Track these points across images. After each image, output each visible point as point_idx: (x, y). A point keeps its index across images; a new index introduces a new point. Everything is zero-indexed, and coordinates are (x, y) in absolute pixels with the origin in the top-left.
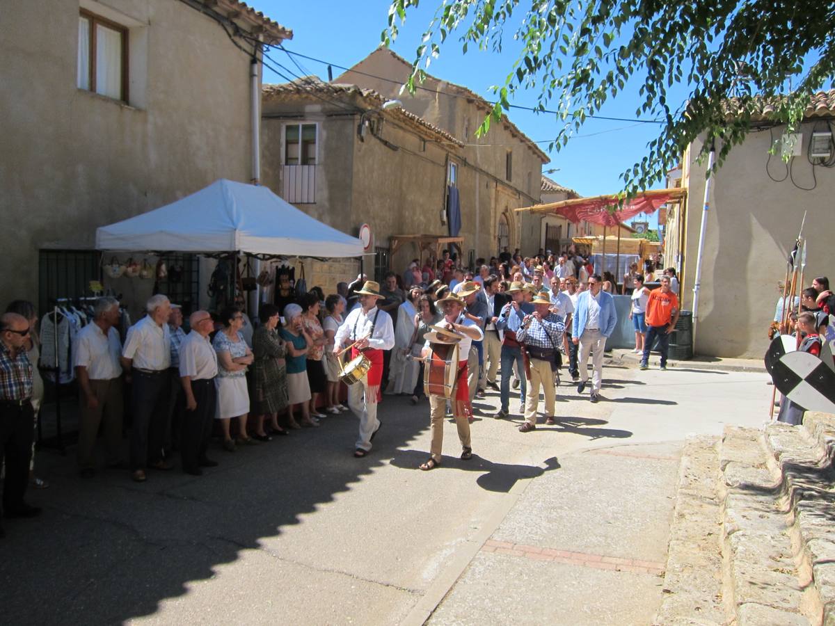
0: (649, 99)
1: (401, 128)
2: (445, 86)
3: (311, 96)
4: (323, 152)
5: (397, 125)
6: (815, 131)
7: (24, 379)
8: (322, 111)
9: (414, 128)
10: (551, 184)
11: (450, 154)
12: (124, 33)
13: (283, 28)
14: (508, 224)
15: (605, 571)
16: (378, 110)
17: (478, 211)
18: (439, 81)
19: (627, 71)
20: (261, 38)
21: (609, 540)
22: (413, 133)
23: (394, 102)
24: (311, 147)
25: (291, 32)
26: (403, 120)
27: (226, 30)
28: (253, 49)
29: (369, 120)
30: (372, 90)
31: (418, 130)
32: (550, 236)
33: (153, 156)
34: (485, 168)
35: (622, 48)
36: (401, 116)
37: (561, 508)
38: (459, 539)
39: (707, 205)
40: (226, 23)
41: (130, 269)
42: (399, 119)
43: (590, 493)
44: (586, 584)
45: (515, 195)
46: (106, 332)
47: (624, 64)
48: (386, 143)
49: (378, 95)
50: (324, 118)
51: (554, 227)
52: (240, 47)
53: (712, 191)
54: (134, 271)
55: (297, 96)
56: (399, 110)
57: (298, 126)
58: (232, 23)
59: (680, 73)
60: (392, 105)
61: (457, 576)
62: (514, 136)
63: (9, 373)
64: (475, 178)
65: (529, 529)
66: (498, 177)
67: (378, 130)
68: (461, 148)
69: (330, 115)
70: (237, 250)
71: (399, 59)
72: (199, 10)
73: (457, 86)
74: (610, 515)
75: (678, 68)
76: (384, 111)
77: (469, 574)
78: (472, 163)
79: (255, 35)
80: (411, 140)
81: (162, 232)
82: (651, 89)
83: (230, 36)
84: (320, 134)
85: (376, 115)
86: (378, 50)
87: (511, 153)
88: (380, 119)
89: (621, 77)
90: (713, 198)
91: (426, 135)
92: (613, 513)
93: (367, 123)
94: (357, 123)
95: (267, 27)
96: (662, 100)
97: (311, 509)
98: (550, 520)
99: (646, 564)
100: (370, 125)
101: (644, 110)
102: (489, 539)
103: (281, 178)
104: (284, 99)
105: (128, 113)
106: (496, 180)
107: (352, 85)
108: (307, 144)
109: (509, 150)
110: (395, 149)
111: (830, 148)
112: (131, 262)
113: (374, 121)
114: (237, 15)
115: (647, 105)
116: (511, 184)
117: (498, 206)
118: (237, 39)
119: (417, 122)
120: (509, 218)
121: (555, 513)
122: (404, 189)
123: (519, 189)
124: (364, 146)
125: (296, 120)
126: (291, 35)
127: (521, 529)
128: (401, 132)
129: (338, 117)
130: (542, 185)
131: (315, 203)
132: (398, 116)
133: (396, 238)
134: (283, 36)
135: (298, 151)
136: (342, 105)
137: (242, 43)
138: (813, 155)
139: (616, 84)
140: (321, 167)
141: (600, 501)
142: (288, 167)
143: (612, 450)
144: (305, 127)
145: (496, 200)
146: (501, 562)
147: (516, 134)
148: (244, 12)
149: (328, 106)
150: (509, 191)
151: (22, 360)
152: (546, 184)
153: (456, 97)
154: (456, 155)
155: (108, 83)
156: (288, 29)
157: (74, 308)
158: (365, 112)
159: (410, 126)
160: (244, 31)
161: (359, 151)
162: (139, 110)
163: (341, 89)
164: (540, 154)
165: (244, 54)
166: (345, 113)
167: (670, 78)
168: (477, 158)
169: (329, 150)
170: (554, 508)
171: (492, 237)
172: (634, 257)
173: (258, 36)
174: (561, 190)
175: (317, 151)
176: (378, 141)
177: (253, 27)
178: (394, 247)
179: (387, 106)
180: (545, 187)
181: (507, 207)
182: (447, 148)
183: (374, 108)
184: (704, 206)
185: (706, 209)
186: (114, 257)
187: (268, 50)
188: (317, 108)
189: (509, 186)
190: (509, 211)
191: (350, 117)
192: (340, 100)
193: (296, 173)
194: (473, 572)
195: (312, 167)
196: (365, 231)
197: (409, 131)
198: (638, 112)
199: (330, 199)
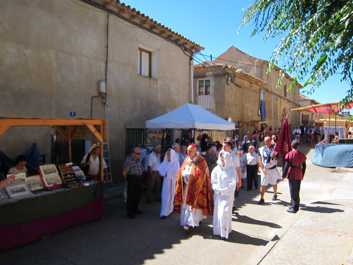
0: (345, 75)
1: (242, 79)
2: (258, 60)
3: (208, 69)
4: (213, 90)
5: (241, 78)
7: (140, 169)
8: (213, 75)
9: (247, 79)
10: (304, 97)
11: (261, 88)
12: (150, 53)
13: (201, 47)
14: (285, 115)
15: (335, 236)
16: (234, 73)
17: (273, 110)
18: (256, 58)
19: (337, 67)
20: (193, 51)
21: (336, 228)
22: (247, 80)
23: (241, 70)
24: (208, 88)
25: (204, 48)
27: (182, 49)
28: (191, 55)
29: (231, 77)
30: (231, 66)
31: (249, 79)
32: (304, 119)
33: (159, 96)
34: (275, 92)
35: (335, 60)
36: (243, 74)
37: (317, 218)
40: (182, 47)
41: (155, 135)
42: (242, 76)
44: (328, 239)
45: (288, 102)
47: (336, 65)
48: (237, 85)
49: (234, 67)
50: (213, 77)
51: (306, 115)
52: (186, 55)
54: (157, 136)
55: (203, 69)
56: (242, 72)
57: (203, 81)
58: (184, 47)
60: (240, 71)
61: (282, 235)
63: (136, 167)
64: (271, 97)
65: (306, 223)
66: (281, 96)
67: (234, 80)
68: (265, 85)
69: (216, 76)
70: (195, 128)
71: (239, 51)
72: (173, 43)
73: (264, 60)
74: (336, 221)
76: (237, 73)
77: (286, 234)
78: (270, 90)
79: (191, 50)
80: (246, 83)
81: (169, 122)
83: (183, 51)
84: (212, 83)
85: (233, 75)
86: (231, 48)
87: (286, 85)
88: (235, 76)
89: (335, 69)
91: (252, 81)
92: (337, 220)
93: (230, 78)
94: (226, 78)
95: (196, 46)
96: (350, 76)
98: (313, 221)
99: (350, 235)
100: (231, 78)
101: (344, 79)
102: (292, 225)
103: (197, 100)
104: (198, 71)
105: (152, 81)
106: (280, 97)
107: (224, 64)
108: (207, 87)
109: (285, 84)
110: (240, 87)
112: (155, 133)
113: (232, 77)
114: (186, 43)
116: (287, 98)
117: (281, 108)
118: (186, 52)
119: (249, 76)
120: (286, 112)
121: (315, 219)
122: (244, 102)
123: (290, 100)
124: (229, 87)
125: (203, 78)
126: (204, 49)
127: (303, 223)
128: (242, 81)
129: (219, 76)
130: (299, 98)
131: (210, 109)
132: (241, 74)
133: (242, 122)
134: (201, 49)
135: (203, 90)
136: (220, 72)
137: (187, 53)
140: (212, 96)
142: (200, 96)
143: (336, 201)
144: (206, 81)
145: (280, 105)
146: (297, 232)
147: (288, 77)
148: (188, 42)
149: (215, 73)
150: (286, 101)
151: (139, 163)
152: (301, 97)
153: (263, 65)
154: (263, 88)
155: (145, 71)
156: (203, 46)
157: (143, 148)
158: (229, 74)
159: (246, 78)
160: (188, 49)
161: (227, 89)
162: (155, 80)
163: (220, 66)
164: (299, 85)
165: (188, 57)
166: (221, 75)
168: (272, 88)
169: (216, 89)
171: (279, 121)
172: (343, 128)
173: (192, 50)
174: (308, 100)
175: (211, 90)
176: (234, 85)
177: (191, 47)
178: (240, 125)
179: (238, 71)
180: (301, 98)
181: (285, 108)
182: (260, 85)
183: (232, 72)
187: (196, 55)
188: (211, 73)
189: (286, 99)
190: (286, 109)
191: (223, 76)
192: (219, 70)
193: (202, 98)
194: (288, 234)
195: (209, 96)
196: (230, 120)
197: (245, 80)
198: (341, 80)
199: (216, 108)
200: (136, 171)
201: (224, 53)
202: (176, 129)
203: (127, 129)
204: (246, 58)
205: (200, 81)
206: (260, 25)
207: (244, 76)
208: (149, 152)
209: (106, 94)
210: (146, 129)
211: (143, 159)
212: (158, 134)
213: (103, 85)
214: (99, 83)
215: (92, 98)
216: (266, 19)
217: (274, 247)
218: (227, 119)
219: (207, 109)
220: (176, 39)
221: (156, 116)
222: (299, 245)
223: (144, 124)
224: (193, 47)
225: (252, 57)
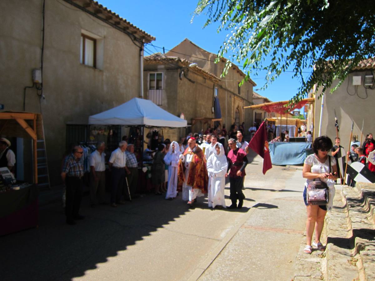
0: (296, 72)
1: (196, 74)
2: (212, 56)
3: (160, 62)
4: (165, 84)
5: (194, 73)
6: (366, 75)
7: (81, 169)
8: (164, 68)
9: (201, 74)
10: (256, 95)
11: (215, 84)
12: (95, 41)
13: (152, 37)
14: (239, 113)
15: (284, 233)
16: (187, 67)
17: (226, 108)
18: (210, 53)
19: (289, 64)
20: (144, 41)
21: (285, 225)
24: (160, 82)
26: (196, 71)
27: (131, 38)
28: (141, 45)
29: (184, 71)
30: (185, 59)
31: (203, 74)
32: (257, 118)
33: (105, 88)
34: (229, 89)
35: (287, 56)
36: (196, 69)
37: (268, 216)
38: (232, 226)
39: (323, 105)
40: (131, 36)
41: (100, 132)
42: (195, 71)
43: (278, 212)
44: (278, 237)
45: (242, 100)
46: (101, 154)
47: (288, 62)
48: (190, 80)
49: (187, 61)
50: (165, 71)
51: (259, 114)
52: (136, 45)
53: (325, 99)
54: (102, 132)
55: (155, 62)
57: (154, 74)
58: (134, 36)
59: (306, 64)
60: (193, 65)
61: (233, 235)
62: (241, 75)
63: (77, 167)
64: (225, 93)
65: (257, 222)
67: (187, 75)
68: (220, 82)
69: (168, 69)
70: (144, 124)
71: (193, 44)
72: (122, 31)
74: (285, 218)
75: (306, 63)
76: (190, 67)
77: (237, 234)
78: (224, 87)
80: (200, 79)
81: (115, 118)
82: (297, 69)
83: (132, 40)
84: (164, 77)
85: (186, 69)
86: (184, 41)
88: (188, 70)
89: (287, 66)
90: (325, 102)
91: (206, 76)
92: (287, 217)
93: (183, 73)
94: (179, 72)
95: (146, 36)
96: (301, 73)
97: (178, 217)
98: (264, 220)
99: (298, 231)
100: (184, 73)
102: (243, 225)
103: (148, 95)
104: (149, 63)
106: (234, 94)
107: (177, 57)
108: (159, 81)
109: (239, 81)
110: (193, 82)
111: (372, 82)
112: (100, 129)
113: (185, 72)
114: (136, 32)
115: (296, 75)
116: (240, 95)
117: (235, 105)
118: (135, 42)
119: (203, 71)
120: (239, 110)
121: (265, 218)
122: (197, 98)
123: (244, 98)
124: (182, 82)
125: (154, 71)
126: (155, 39)
127: (254, 222)
128: (196, 76)
129: (171, 70)
131: (162, 105)
133: (194, 119)
134: (152, 39)
135: (154, 84)
136: (173, 65)
137: (137, 43)
138: (366, 85)
139: (285, 68)
140: (164, 91)
141: (282, 214)
142: (150, 90)
143: (285, 199)
144: (157, 74)
145: (234, 103)
146: (247, 231)
147: (242, 74)
148: (138, 31)
149: (167, 66)
150: (239, 99)
151: (80, 163)
154: (217, 84)
155: (89, 60)
156: (154, 37)
157: (85, 146)
158: (182, 68)
159: (199, 73)
160: (138, 38)
161: (180, 84)
162: (101, 71)
163: (172, 59)
164: (252, 83)
165: (137, 47)
166: (174, 68)
167: (303, 66)
168: (226, 85)
169: (168, 84)
170: (265, 216)
171: (232, 119)
172: (294, 127)
173: (142, 40)
174: (261, 98)
175: (163, 84)
176: (187, 80)
177: (141, 37)
178: (193, 123)
179: (191, 66)
180: (254, 96)
181: (238, 105)
182: (214, 81)
183: (185, 66)
184: (322, 105)
185: (323, 107)
186: (95, 127)
187: (146, 45)
188: (163, 66)
189: (239, 97)
190: (239, 107)
191: (176, 70)
192: (172, 63)
193: (154, 93)
194: (239, 234)
195: (161, 91)
196: (182, 116)
197: (199, 75)
198: (293, 77)
199: (168, 103)
200: (77, 171)
201: (178, 46)
202: (123, 126)
203: (68, 125)
204: (200, 53)
205: (151, 75)
206: (214, 16)
207: (197, 71)
208: (92, 150)
209: (42, 84)
210: (90, 125)
211: (86, 158)
212: (103, 131)
213: (38, 74)
214: (33, 72)
215: (25, 89)
216: (220, 10)
217: (225, 248)
218: (179, 116)
219: (159, 105)
220: (124, 27)
221: (101, 111)
222: (250, 245)
223: (87, 119)
224: (143, 37)
225: (206, 51)
